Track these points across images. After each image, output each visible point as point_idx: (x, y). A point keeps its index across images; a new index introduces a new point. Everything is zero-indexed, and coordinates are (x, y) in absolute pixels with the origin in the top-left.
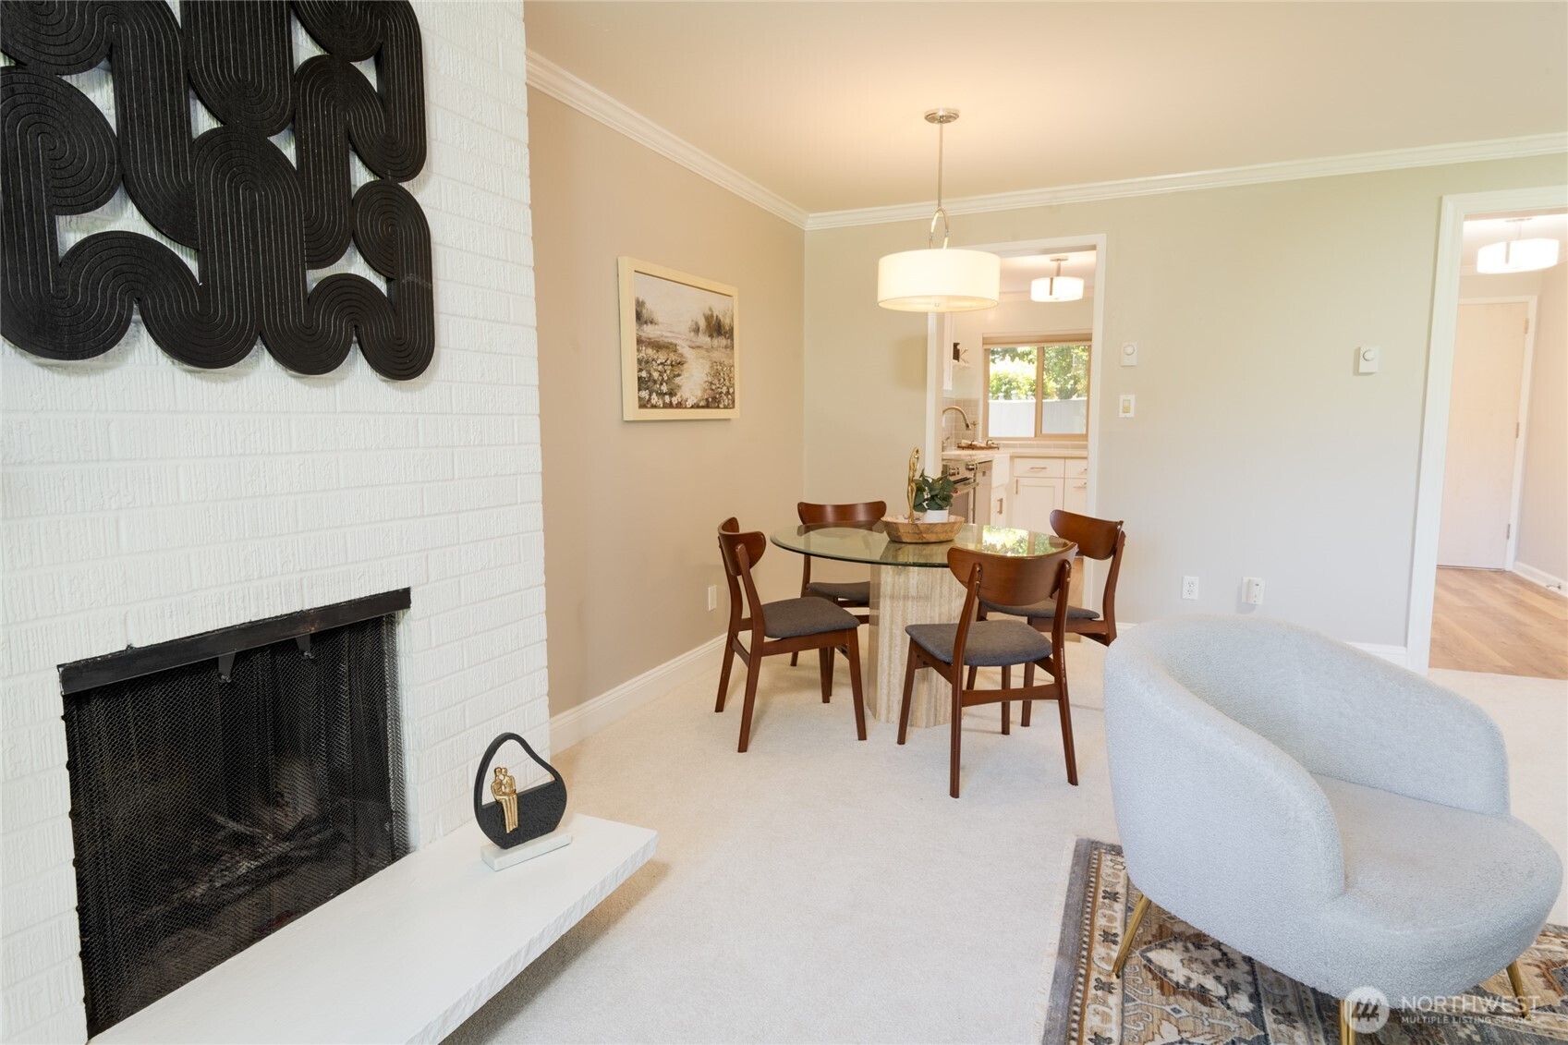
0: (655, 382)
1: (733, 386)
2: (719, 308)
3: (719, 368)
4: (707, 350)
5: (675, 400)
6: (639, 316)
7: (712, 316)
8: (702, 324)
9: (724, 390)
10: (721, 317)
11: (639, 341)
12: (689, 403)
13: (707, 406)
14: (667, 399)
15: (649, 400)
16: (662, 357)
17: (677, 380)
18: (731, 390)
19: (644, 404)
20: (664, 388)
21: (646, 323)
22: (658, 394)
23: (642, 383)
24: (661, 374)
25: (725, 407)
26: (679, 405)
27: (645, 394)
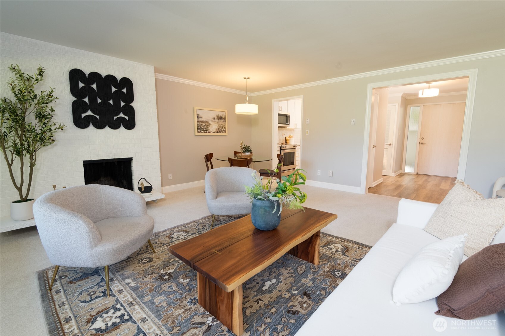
0: (202, 128)
1: (226, 129)
2: (221, 114)
3: (221, 125)
4: (217, 122)
5: (208, 132)
6: (198, 117)
7: (219, 116)
8: (216, 117)
9: (223, 130)
10: (222, 116)
11: (198, 121)
12: (212, 132)
13: (217, 132)
14: (206, 131)
15: (201, 132)
16: (204, 124)
17: (208, 128)
18: (225, 130)
19: (198, 132)
20: (205, 129)
21: (200, 118)
22: (203, 131)
23: (198, 129)
24: (204, 127)
25: (223, 133)
26: (209, 133)
27: (199, 131)
